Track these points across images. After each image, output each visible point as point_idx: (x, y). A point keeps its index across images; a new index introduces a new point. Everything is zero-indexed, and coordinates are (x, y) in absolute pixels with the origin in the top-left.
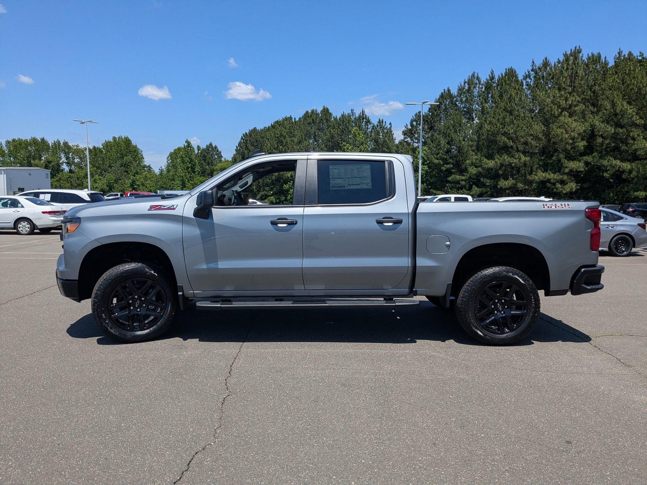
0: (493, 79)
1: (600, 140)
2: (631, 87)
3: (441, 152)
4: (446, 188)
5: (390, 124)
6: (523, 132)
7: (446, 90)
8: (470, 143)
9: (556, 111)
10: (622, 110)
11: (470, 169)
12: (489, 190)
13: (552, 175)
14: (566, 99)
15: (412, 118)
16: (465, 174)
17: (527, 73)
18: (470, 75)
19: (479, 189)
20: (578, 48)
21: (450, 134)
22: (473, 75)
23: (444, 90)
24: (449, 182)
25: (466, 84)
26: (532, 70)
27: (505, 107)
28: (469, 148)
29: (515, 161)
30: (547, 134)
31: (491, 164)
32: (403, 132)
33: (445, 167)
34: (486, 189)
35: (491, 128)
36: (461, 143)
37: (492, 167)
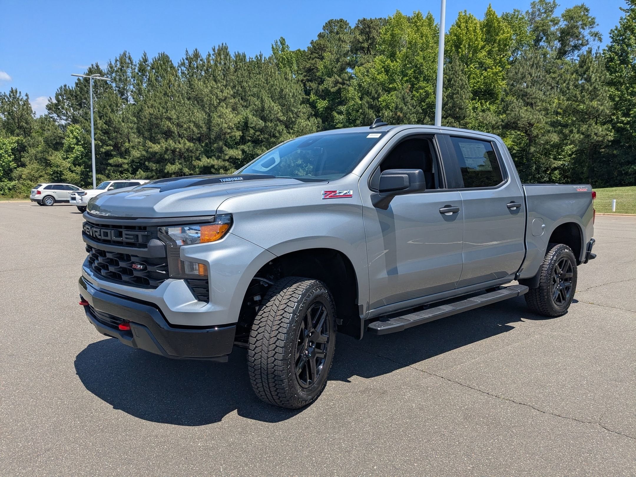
0: (147, 61)
1: (252, 131)
2: (274, 87)
3: (99, 133)
4: (107, 172)
5: (27, 95)
6: (185, 119)
7: (94, 66)
8: (130, 125)
9: (215, 101)
10: (269, 107)
11: (134, 152)
12: (154, 173)
13: (216, 161)
14: (222, 91)
15: (57, 91)
16: (127, 157)
17: (182, 61)
18: (122, 53)
19: (145, 174)
20: (224, 45)
21: (107, 114)
22: (125, 54)
23: (92, 65)
24: (110, 165)
25: (118, 63)
26: (187, 59)
27: (166, 92)
28: (130, 130)
29: (180, 146)
30: (209, 123)
31: (156, 148)
32: (47, 106)
33: (105, 149)
34: (152, 173)
35: (154, 111)
36: (120, 124)
37: (157, 151)
